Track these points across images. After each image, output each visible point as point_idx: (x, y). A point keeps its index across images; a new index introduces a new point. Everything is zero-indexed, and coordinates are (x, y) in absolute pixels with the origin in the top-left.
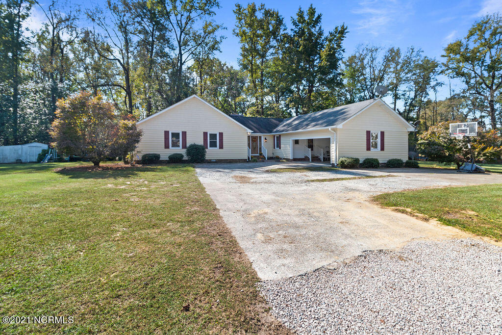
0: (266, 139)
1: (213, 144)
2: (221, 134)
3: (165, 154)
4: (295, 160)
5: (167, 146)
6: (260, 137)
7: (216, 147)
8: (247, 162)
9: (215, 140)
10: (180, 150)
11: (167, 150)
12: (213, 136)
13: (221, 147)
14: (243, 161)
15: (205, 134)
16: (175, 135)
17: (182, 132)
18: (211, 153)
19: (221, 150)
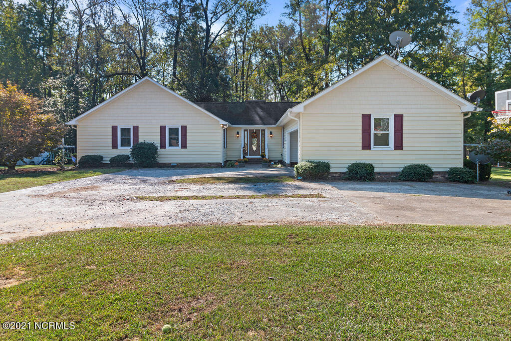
0: (271, 133)
2: (184, 128)
5: (115, 146)
7: (178, 145)
8: (222, 167)
9: (176, 136)
10: (127, 151)
11: (115, 150)
12: (174, 131)
13: (184, 146)
14: (216, 166)
15: (163, 128)
16: (125, 131)
17: (133, 126)
18: (171, 154)
19: (184, 150)
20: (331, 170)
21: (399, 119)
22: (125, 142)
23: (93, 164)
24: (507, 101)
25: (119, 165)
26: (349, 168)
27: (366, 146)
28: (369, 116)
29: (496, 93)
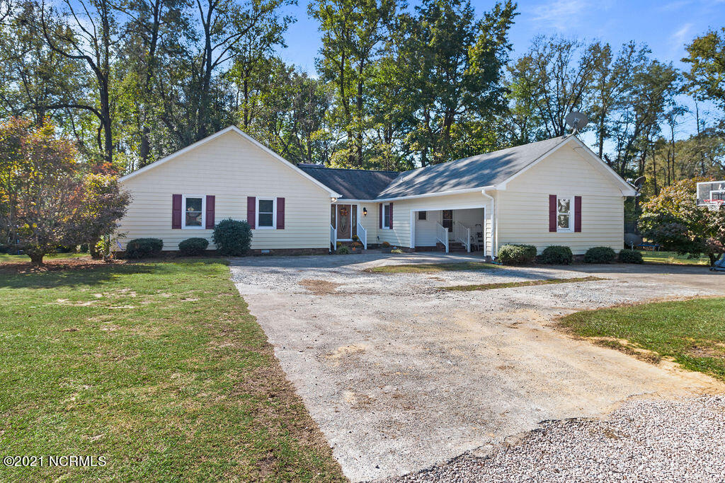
0: (365, 210)
1: (266, 221)
2: (281, 201)
3: (172, 239)
4: (419, 250)
5: (176, 224)
6: (355, 207)
7: (271, 225)
8: (330, 254)
9: (269, 212)
10: (201, 232)
11: (176, 231)
12: (266, 205)
13: (281, 225)
14: (322, 252)
15: (251, 200)
16: (194, 203)
17: (207, 196)
18: (262, 237)
19: (281, 231)
21: (578, 200)
24: (711, 192)
25: (192, 252)
27: (553, 229)
29: (698, 184)
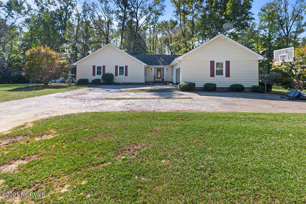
0: (167, 69)
1: (121, 73)
2: (126, 67)
6: (163, 68)
7: (123, 75)
10: (100, 77)
11: (94, 76)
12: (121, 68)
13: (126, 75)
14: (141, 84)
15: (116, 67)
16: (99, 68)
17: (103, 66)
18: (120, 78)
19: (126, 77)
20: (196, 86)
21: (228, 63)
22: (99, 73)
23: (83, 83)
24: (280, 55)
25: (96, 84)
26: (204, 85)
27: (212, 75)
28: (213, 62)
29: (274, 51)
